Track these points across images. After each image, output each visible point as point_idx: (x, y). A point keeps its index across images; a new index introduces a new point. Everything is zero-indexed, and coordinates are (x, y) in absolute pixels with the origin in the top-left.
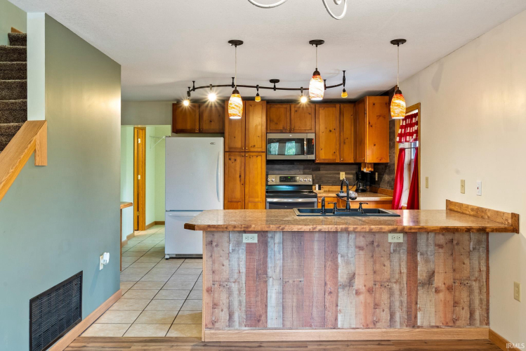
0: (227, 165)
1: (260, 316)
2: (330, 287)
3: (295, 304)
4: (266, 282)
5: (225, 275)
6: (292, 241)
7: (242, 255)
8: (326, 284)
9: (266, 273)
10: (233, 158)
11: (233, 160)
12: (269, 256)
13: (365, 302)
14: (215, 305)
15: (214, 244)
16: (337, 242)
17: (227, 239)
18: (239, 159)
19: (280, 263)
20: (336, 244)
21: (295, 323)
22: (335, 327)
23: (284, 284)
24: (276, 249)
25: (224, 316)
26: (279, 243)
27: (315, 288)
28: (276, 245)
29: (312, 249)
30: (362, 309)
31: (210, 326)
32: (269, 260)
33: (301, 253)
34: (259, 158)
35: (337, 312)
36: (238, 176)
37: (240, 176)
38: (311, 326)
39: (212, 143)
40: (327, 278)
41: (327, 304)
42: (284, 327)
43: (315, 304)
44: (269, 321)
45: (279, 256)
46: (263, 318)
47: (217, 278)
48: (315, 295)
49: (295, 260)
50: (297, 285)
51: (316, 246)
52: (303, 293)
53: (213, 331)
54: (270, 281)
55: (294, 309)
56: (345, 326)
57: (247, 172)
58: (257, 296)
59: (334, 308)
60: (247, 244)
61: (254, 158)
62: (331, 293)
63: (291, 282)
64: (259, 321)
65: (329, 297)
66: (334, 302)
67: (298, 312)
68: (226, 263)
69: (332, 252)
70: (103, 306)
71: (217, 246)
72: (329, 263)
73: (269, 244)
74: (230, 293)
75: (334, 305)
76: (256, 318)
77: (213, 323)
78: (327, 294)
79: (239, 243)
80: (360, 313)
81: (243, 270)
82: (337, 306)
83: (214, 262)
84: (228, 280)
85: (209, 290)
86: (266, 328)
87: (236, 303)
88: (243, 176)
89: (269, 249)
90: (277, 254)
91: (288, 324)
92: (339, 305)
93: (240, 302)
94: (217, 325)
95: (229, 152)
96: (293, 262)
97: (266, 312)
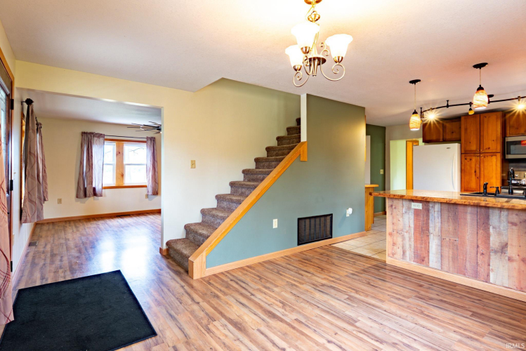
0: (463, 163)
1: (424, 258)
2: (481, 249)
3: (451, 256)
4: (428, 236)
5: (400, 227)
6: (449, 211)
7: (412, 216)
8: (478, 246)
9: (428, 230)
10: (468, 158)
11: (468, 160)
12: (430, 219)
13: (519, 269)
14: (394, 244)
15: (393, 207)
16: (489, 216)
17: (401, 205)
18: (474, 159)
19: (438, 225)
20: (488, 218)
21: (451, 269)
22: (487, 281)
23: (442, 240)
24: (436, 215)
25: (400, 252)
26: (438, 211)
27: (468, 248)
28: (436, 213)
29: (465, 219)
30: (515, 274)
31: (391, 255)
32: (430, 221)
33: (456, 220)
34: (494, 158)
35: (489, 270)
36: (473, 171)
37: (475, 172)
38: (465, 275)
39: (448, 148)
40: (480, 242)
41: (480, 262)
42: (442, 269)
43: (468, 259)
44: (430, 262)
45: (438, 221)
46: (426, 259)
47: (395, 228)
48: (468, 253)
49: (451, 224)
50: (453, 243)
51: (469, 217)
52: (457, 249)
53: (392, 259)
54: (431, 236)
55: (450, 259)
56: (497, 283)
57: (482, 169)
58: (421, 244)
59: (486, 266)
60: (415, 210)
61: (489, 158)
62: (483, 254)
63: (447, 239)
64: (423, 260)
65: (481, 257)
66: (486, 262)
67: (454, 262)
68: (401, 219)
69: (484, 224)
70: (349, 236)
71: (395, 208)
72: (481, 231)
73: (431, 211)
74: (404, 239)
75: (486, 264)
76: (422, 258)
77: (393, 254)
78: (479, 255)
79: (409, 208)
80: (513, 277)
81: (412, 226)
82: (489, 265)
83: (393, 218)
84: (402, 230)
85: (390, 234)
86: (428, 266)
87: (407, 246)
88: (478, 171)
89: (430, 215)
90: (436, 219)
91: (445, 268)
92: (491, 264)
93: (410, 245)
94: (395, 256)
95: (465, 154)
96: (449, 226)
97: (428, 256)
